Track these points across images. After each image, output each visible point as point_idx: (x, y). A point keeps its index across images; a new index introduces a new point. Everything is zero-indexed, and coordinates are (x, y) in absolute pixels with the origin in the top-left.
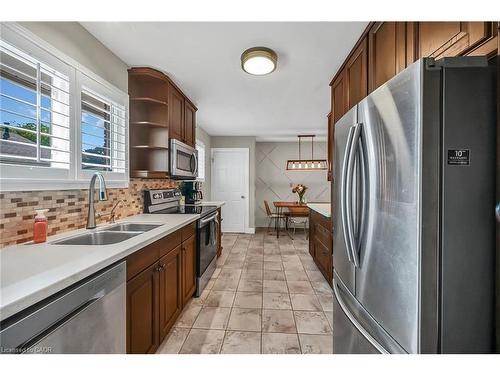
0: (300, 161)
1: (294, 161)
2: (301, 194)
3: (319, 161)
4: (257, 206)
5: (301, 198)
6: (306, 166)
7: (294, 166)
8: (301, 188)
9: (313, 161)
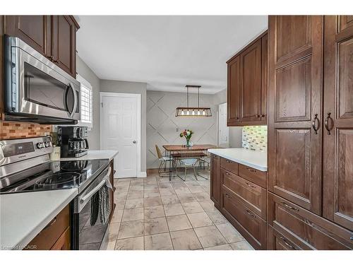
0: (188, 109)
1: (183, 109)
2: (188, 138)
3: (204, 109)
4: (149, 151)
5: (188, 141)
6: (193, 113)
7: (183, 113)
8: (188, 133)
9: (199, 109)
